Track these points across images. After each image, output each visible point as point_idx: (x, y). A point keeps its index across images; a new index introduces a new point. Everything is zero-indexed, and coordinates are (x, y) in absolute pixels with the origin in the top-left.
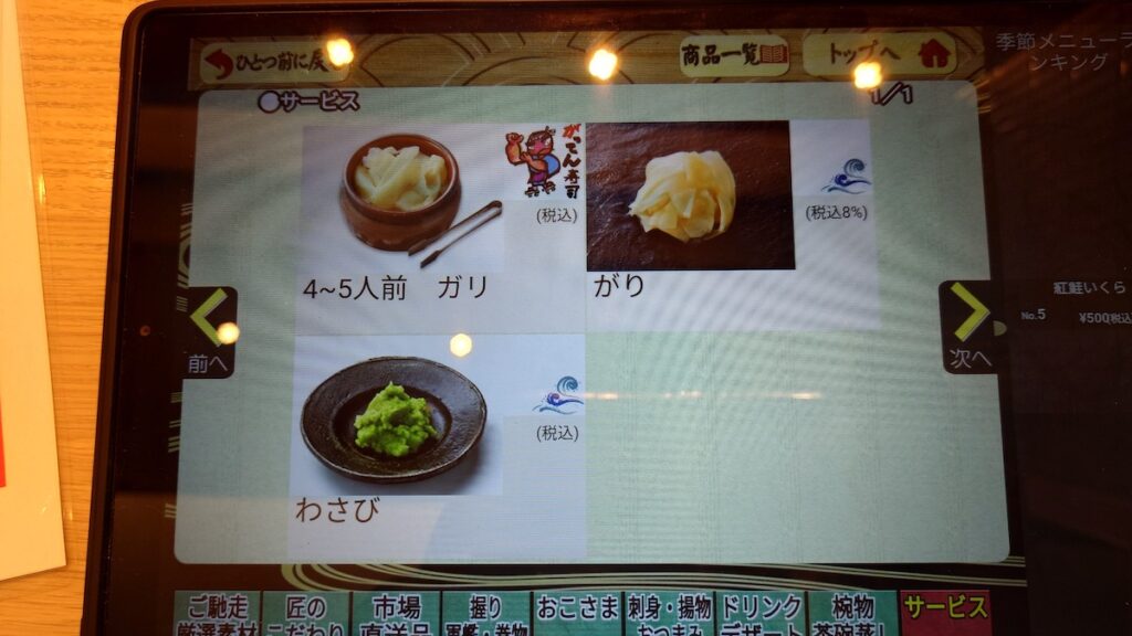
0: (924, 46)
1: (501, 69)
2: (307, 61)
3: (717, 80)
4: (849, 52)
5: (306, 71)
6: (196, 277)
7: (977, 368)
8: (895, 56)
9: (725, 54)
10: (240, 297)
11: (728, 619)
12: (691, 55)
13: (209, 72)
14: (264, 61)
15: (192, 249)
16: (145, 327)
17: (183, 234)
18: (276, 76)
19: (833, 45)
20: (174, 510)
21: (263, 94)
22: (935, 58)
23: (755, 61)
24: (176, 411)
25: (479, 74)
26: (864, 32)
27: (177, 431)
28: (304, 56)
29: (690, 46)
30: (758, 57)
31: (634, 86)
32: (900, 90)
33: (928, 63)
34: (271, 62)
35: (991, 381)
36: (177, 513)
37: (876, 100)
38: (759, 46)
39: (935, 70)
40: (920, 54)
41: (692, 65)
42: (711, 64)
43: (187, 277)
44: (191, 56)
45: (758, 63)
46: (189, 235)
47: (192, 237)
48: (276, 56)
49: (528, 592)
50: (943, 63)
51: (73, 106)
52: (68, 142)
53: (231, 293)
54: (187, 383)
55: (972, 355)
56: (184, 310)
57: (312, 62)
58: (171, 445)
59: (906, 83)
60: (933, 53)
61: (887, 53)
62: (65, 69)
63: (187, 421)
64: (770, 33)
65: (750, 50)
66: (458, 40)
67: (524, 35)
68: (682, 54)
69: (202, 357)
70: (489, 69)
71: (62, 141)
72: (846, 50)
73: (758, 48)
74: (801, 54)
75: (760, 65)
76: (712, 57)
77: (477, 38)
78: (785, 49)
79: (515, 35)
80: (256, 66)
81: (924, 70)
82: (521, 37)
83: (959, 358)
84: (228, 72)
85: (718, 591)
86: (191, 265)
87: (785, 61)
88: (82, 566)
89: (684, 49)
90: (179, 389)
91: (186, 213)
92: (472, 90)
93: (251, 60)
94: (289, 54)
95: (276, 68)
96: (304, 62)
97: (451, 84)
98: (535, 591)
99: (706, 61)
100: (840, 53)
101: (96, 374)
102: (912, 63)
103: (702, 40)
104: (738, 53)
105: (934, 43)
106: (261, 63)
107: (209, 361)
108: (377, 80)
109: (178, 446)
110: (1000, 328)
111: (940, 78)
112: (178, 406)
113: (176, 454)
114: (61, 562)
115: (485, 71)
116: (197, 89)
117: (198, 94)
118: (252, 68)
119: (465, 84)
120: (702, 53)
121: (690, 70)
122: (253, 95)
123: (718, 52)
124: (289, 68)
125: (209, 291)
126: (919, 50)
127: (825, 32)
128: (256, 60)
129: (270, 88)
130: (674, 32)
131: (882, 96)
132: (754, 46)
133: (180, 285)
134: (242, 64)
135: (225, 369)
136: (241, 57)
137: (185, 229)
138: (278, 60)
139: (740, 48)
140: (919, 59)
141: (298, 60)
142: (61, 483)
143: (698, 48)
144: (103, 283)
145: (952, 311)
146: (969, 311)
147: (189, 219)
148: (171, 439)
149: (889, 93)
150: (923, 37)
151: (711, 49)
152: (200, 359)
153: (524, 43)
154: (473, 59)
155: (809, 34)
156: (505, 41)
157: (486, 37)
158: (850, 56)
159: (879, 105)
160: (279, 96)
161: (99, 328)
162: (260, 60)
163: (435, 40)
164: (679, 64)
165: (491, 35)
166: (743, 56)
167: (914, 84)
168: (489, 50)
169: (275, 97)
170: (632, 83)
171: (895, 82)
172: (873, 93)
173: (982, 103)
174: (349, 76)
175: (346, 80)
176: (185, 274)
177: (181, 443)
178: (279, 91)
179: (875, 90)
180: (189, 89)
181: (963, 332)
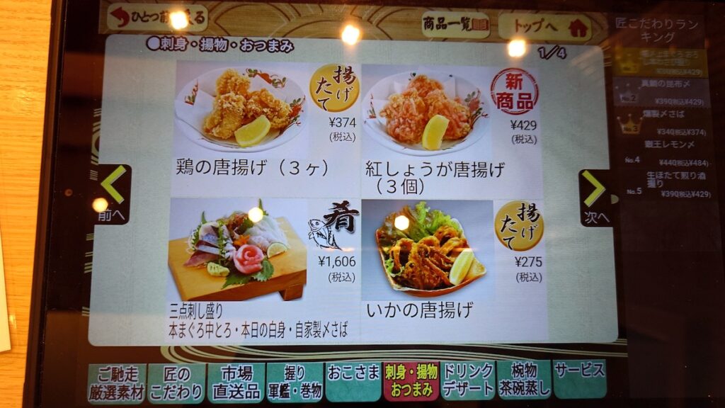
0: (572, 23)
1: (308, 28)
3: (445, 40)
4: (527, 25)
6: (103, 158)
7: (601, 223)
8: (555, 29)
9: (450, 23)
10: (134, 171)
11: (448, 379)
12: (429, 23)
14: (151, 16)
15: (101, 140)
16: (69, 190)
17: (94, 129)
18: (159, 26)
19: (517, 21)
20: (89, 311)
21: (149, 38)
22: (579, 31)
24: (90, 246)
25: (294, 30)
26: (536, 13)
27: (90, 259)
29: (428, 18)
30: (470, 27)
31: (393, 41)
32: (557, 50)
33: (574, 34)
34: (155, 17)
35: (609, 231)
36: (91, 312)
37: (543, 56)
38: (471, 19)
39: (578, 39)
40: (569, 28)
41: (429, 29)
42: (441, 29)
43: (97, 157)
44: (101, 10)
45: (470, 30)
46: (99, 130)
47: (101, 131)
48: (159, 13)
49: (323, 362)
50: (583, 35)
51: (15, 43)
52: (11, 67)
53: (128, 168)
54: (97, 227)
55: (598, 216)
56: (96, 179)
58: (86, 268)
59: (561, 46)
60: (577, 28)
61: (549, 27)
62: (8, 18)
63: (97, 252)
64: (478, 11)
65: (466, 22)
66: (280, 8)
67: (323, 6)
68: (423, 22)
69: (108, 210)
70: (300, 27)
71: (7, 66)
72: (525, 24)
73: (471, 21)
74: (497, 25)
75: (472, 31)
76: (442, 25)
77: (292, 6)
78: (487, 22)
79: (316, 5)
80: (145, 19)
81: (572, 38)
82: (321, 7)
83: (590, 218)
84: (126, 23)
85: (441, 361)
86: (100, 149)
87: (487, 29)
88: (24, 350)
89: (425, 19)
90: (92, 231)
91: (97, 115)
93: (142, 15)
94: (167, 12)
95: (158, 21)
97: (274, 36)
98: (327, 362)
99: (438, 27)
100: (521, 26)
101: (34, 222)
102: (564, 34)
103: (436, 14)
104: (458, 23)
105: (578, 21)
106: (148, 18)
107: (112, 214)
108: (226, 32)
109: (91, 269)
110: (615, 199)
111: (582, 44)
112: (92, 242)
113: (90, 274)
114: (8, 347)
115: (297, 28)
116: (104, 33)
117: (106, 36)
118: (142, 21)
119: (284, 36)
120: (436, 22)
121: (428, 33)
122: (143, 38)
123: (445, 22)
124: (168, 22)
125: (114, 167)
126: (569, 25)
127: (512, 12)
128: (145, 16)
129: (154, 34)
130: (419, 8)
131: (547, 53)
132: (468, 19)
133: (92, 162)
134: (135, 18)
135: (124, 218)
136: (135, 13)
137: (96, 126)
138: (160, 15)
139: (459, 20)
140: (569, 32)
142: (7, 295)
143: (433, 19)
144: (39, 162)
145: (585, 188)
146: (593, 188)
147: (99, 119)
148: (86, 264)
149: (551, 52)
150: (572, 18)
151: (441, 19)
152: (107, 212)
153: (323, 11)
154: (289, 20)
155: (502, 13)
156: (311, 10)
157: (298, 6)
158: (527, 28)
159: (545, 60)
160: (160, 39)
161: (36, 192)
162: (148, 16)
163: (265, 6)
164: (421, 28)
165: (301, 5)
166: (461, 26)
167: (565, 47)
168: (300, 15)
169: (158, 40)
170: (391, 39)
171: (554, 46)
172: (540, 52)
173: (606, 60)
174: (207, 28)
175: (205, 30)
176: (96, 155)
177: (93, 267)
178: (160, 36)
179: (542, 50)
180: (99, 33)
181: (589, 201)
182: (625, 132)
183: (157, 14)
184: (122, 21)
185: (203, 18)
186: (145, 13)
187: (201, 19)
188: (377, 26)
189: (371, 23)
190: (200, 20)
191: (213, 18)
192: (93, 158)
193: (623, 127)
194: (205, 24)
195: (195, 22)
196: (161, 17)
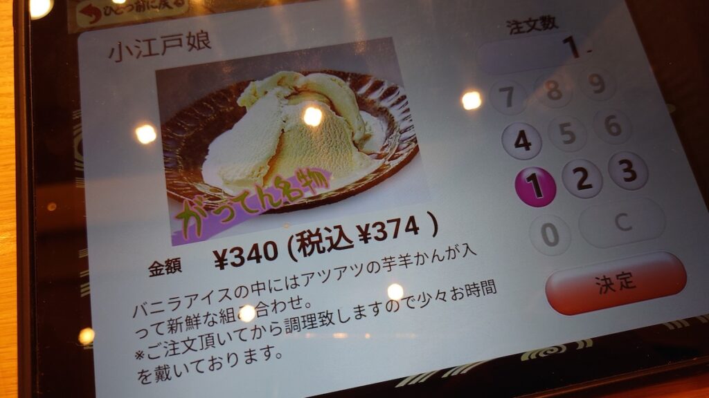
2: (157, 4)
5: (158, 10)
6: (90, 161)
13: (83, 20)
14: (125, 8)
15: (84, 142)
16: (51, 204)
17: (75, 133)
18: (135, 16)
24: (84, 264)
27: (87, 279)
28: (154, 2)
34: (130, 8)
43: (82, 162)
44: (69, 11)
46: (80, 132)
47: (83, 133)
48: (133, 3)
57: (160, 4)
58: (82, 291)
80: (119, 11)
84: (98, 18)
86: (84, 153)
91: (77, 117)
93: (115, 8)
94: (142, 1)
95: (134, 11)
96: (154, 5)
106: (122, 10)
109: (89, 290)
112: (86, 259)
113: (88, 297)
116: (75, 32)
117: (78, 35)
118: (116, 13)
124: (144, 9)
128: (119, 8)
133: (77, 169)
134: (108, 12)
136: (107, 7)
137: (77, 129)
138: (135, 6)
141: (150, 4)
144: (14, 192)
147: (79, 121)
148: (82, 286)
162: (122, 8)
174: (189, 9)
175: (187, 12)
176: (80, 159)
177: (91, 288)
180: (69, 33)
183: (131, 5)
184: (94, 17)
185: (183, 1)
190: (180, 4)
192: (77, 164)
194: (186, 6)
195: (174, 7)
196: (137, 7)
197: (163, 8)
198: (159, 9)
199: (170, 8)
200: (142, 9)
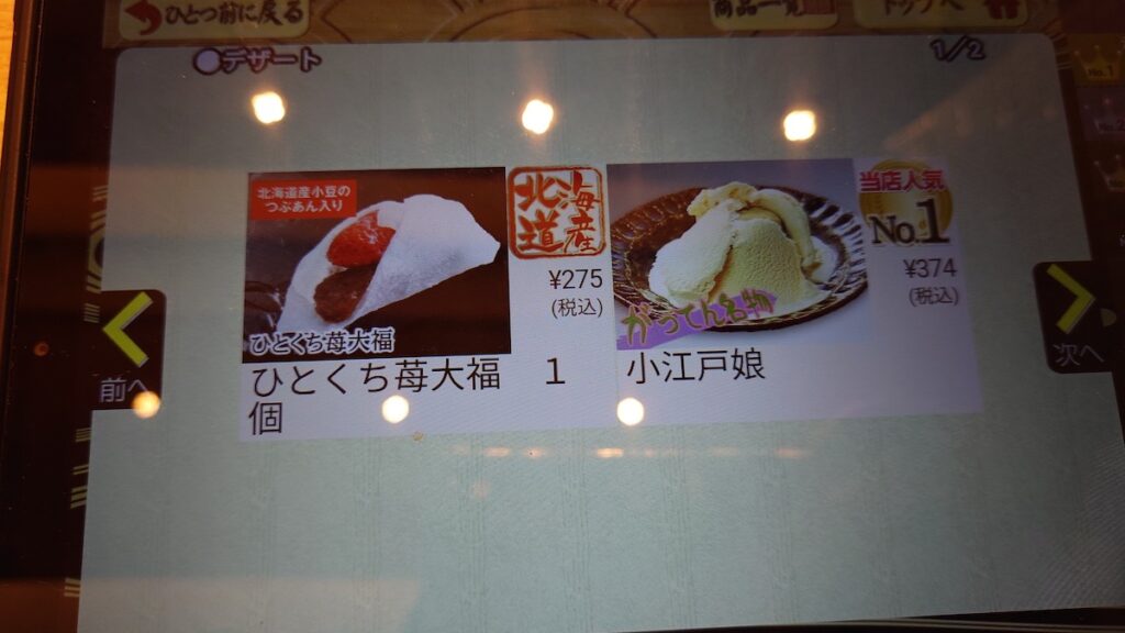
1: (496, 23)
2: (256, 12)
3: (755, 33)
5: (255, 24)
6: (111, 278)
7: (1087, 365)
8: (957, 7)
9: (763, 4)
10: (169, 303)
12: (723, 5)
13: (129, 27)
14: (202, 13)
15: (106, 244)
16: (41, 345)
17: (94, 225)
18: (216, 30)
20: (78, 586)
21: (201, 52)
22: (1003, 9)
23: (799, 11)
24: (82, 453)
25: (471, 27)
27: (83, 480)
28: (251, 7)
30: (801, 8)
31: (658, 41)
32: (967, 44)
33: (996, 14)
34: (210, 14)
35: (1106, 379)
36: (81, 589)
37: (940, 55)
39: (1004, 22)
40: (985, 4)
41: (725, 17)
42: (747, 15)
43: (99, 278)
44: (107, 6)
45: (801, 14)
46: (102, 226)
47: (107, 228)
48: (216, 7)
50: (1012, 14)
53: (158, 298)
54: (97, 415)
55: (1080, 349)
56: (94, 321)
57: (262, 13)
58: (74, 498)
59: (973, 36)
60: (999, 4)
61: (948, 3)
63: (96, 466)
65: (791, 1)
68: (712, 4)
69: (118, 380)
70: (482, 21)
72: (901, 0)
74: (850, 4)
75: (805, 16)
76: (748, 7)
80: (190, 18)
81: (992, 22)
83: (1065, 355)
84: (154, 26)
86: (105, 263)
87: (832, 10)
90: (87, 423)
91: (99, 198)
92: (462, 46)
93: (184, 10)
94: (232, 4)
95: (216, 21)
96: (251, 13)
97: (435, 39)
99: (741, 11)
100: (895, 4)
102: (977, 14)
104: (777, 3)
106: (197, 16)
107: (127, 387)
108: (343, 35)
109: (84, 499)
110: (1109, 317)
111: (1012, 30)
112: (86, 445)
113: (82, 510)
115: (476, 23)
116: (114, 46)
117: (116, 52)
118: (186, 21)
119: (454, 38)
120: (735, 3)
121: (722, 22)
122: (186, 53)
123: (754, 2)
124: (233, 22)
125: (130, 296)
128: (191, 11)
129: (209, 45)
131: (948, 49)
133: (89, 289)
134: (173, 16)
136: (172, 8)
137: (97, 219)
138: (219, 11)
140: (985, 9)
141: (245, 12)
145: (1051, 298)
146: (1070, 298)
147: (102, 205)
148: (75, 490)
149: (954, 48)
152: (116, 384)
154: (461, 8)
158: (906, 7)
159: (944, 63)
160: (222, 55)
162: (197, 12)
164: (709, 15)
166: (783, 7)
167: (982, 37)
169: (215, 55)
170: (654, 36)
171: (959, 37)
172: (936, 48)
173: (1060, 59)
174: (309, 29)
175: (305, 34)
176: (97, 273)
177: (89, 495)
178: (221, 49)
179: (938, 44)
180: (104, 46)
181: (1067, 323)
182: (1112, 189)
183: (213, 9)
185: (300, 12)
186: (190, 7)
187: (296, 14)
188: (627, 13)
189: (615, 8)
190: (294, 17)
191: (318, 10)
193: (1107, 179)
194: (303, 24)
195: (285, 21)
196: (222, 13)
197: (267, 21)
198: (259, 22)
199: (277, 22)
200: (230, 19)
